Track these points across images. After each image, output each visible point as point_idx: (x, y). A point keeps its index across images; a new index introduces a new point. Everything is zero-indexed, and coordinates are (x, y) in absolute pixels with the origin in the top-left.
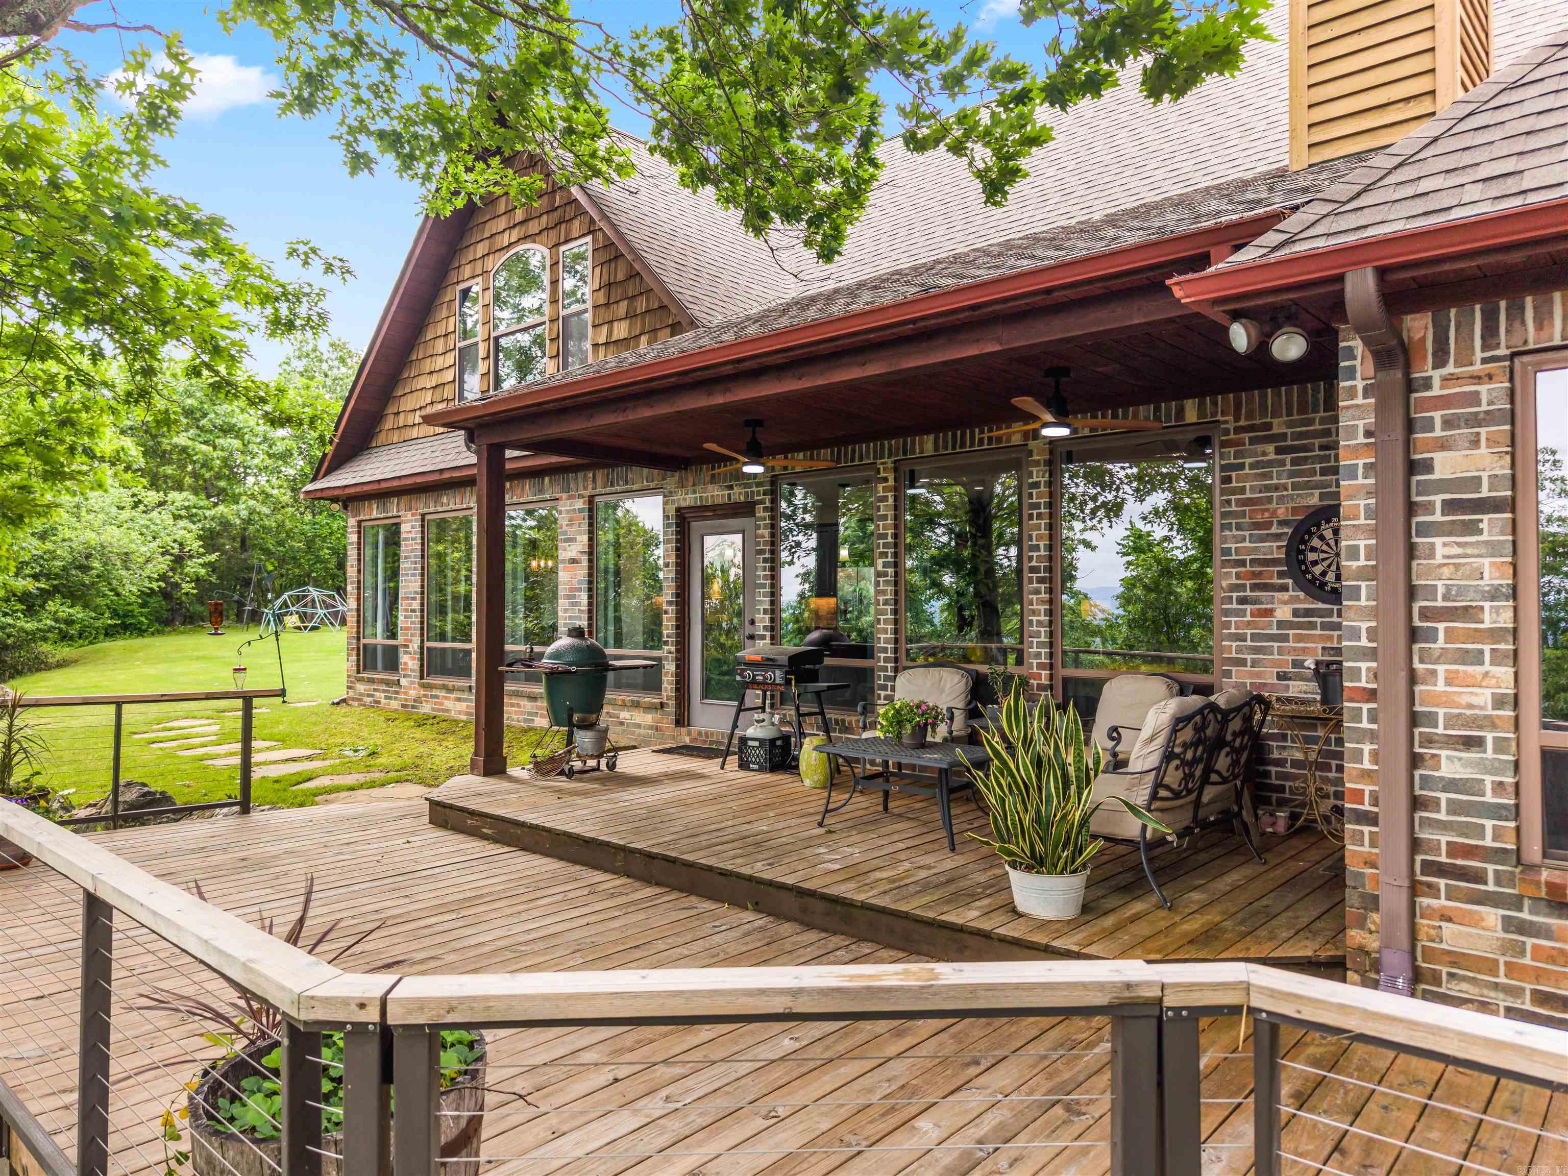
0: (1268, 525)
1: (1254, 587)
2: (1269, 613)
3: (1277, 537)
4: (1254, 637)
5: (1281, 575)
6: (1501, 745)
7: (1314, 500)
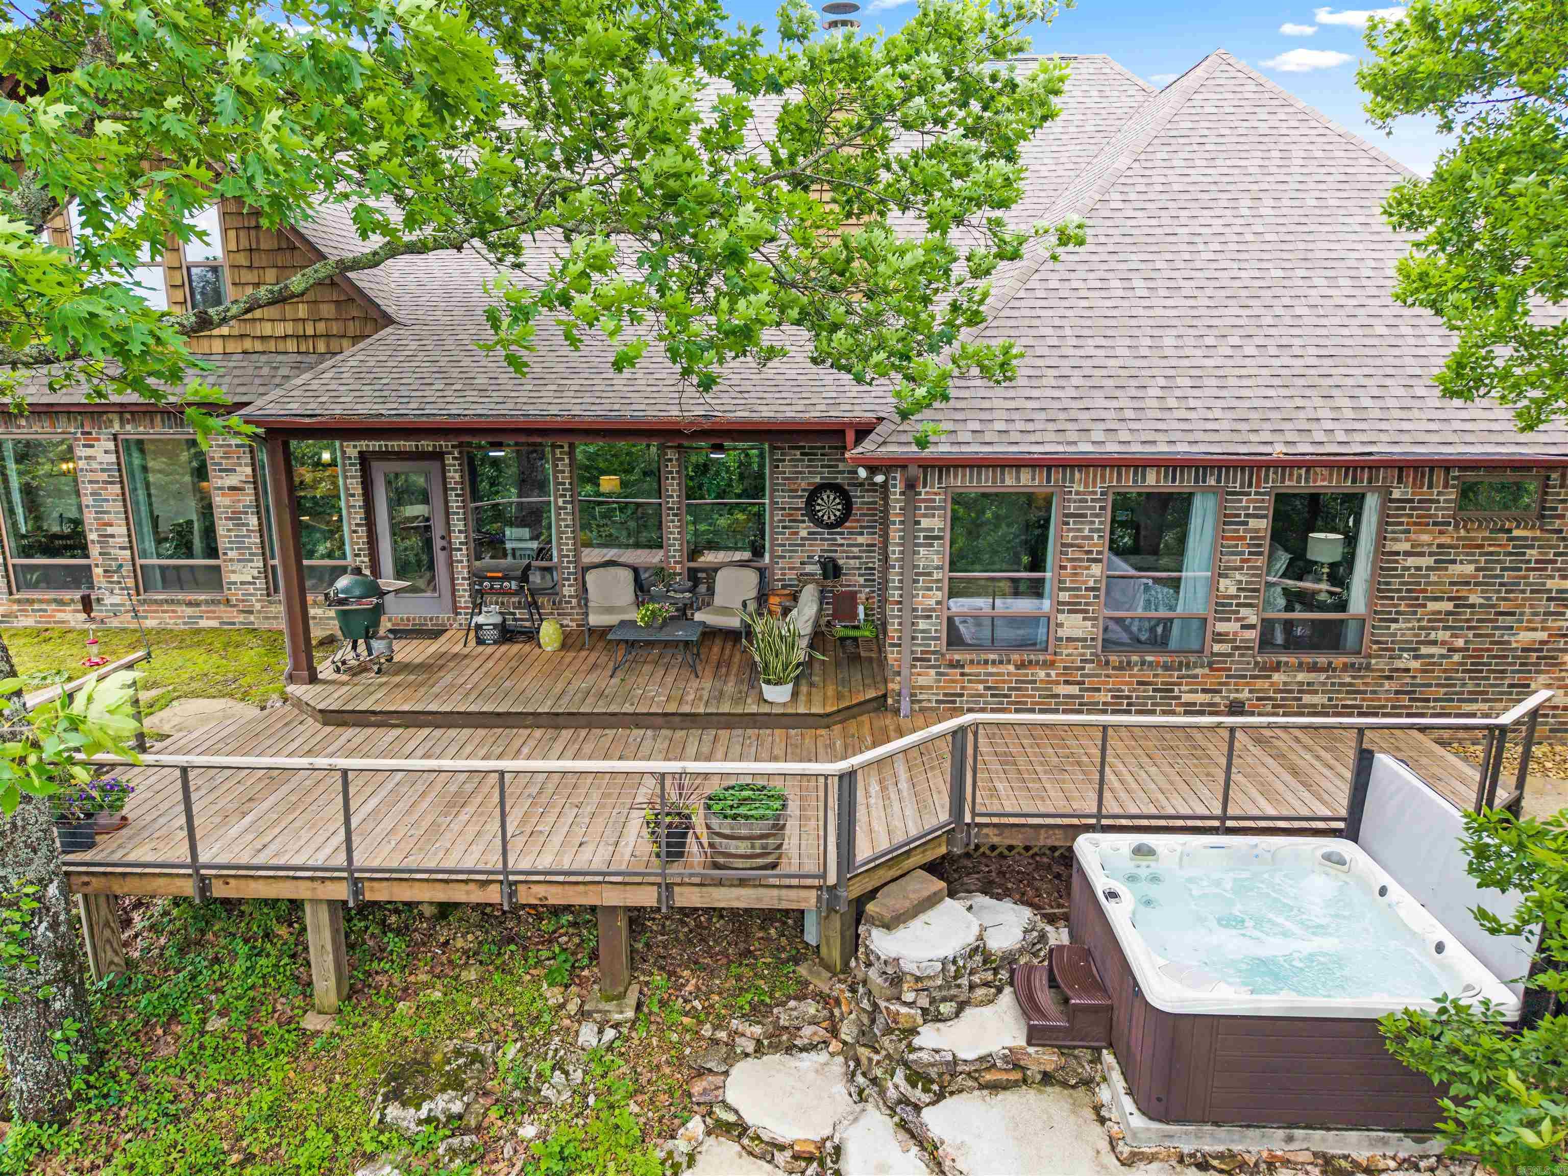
0: (797, 491)
1: (790, 521)
2: (797, 533)
3: (801, 497)
4: (790, 545)
5: (802, 515)
6: (937, 617)
7: (818, 480)
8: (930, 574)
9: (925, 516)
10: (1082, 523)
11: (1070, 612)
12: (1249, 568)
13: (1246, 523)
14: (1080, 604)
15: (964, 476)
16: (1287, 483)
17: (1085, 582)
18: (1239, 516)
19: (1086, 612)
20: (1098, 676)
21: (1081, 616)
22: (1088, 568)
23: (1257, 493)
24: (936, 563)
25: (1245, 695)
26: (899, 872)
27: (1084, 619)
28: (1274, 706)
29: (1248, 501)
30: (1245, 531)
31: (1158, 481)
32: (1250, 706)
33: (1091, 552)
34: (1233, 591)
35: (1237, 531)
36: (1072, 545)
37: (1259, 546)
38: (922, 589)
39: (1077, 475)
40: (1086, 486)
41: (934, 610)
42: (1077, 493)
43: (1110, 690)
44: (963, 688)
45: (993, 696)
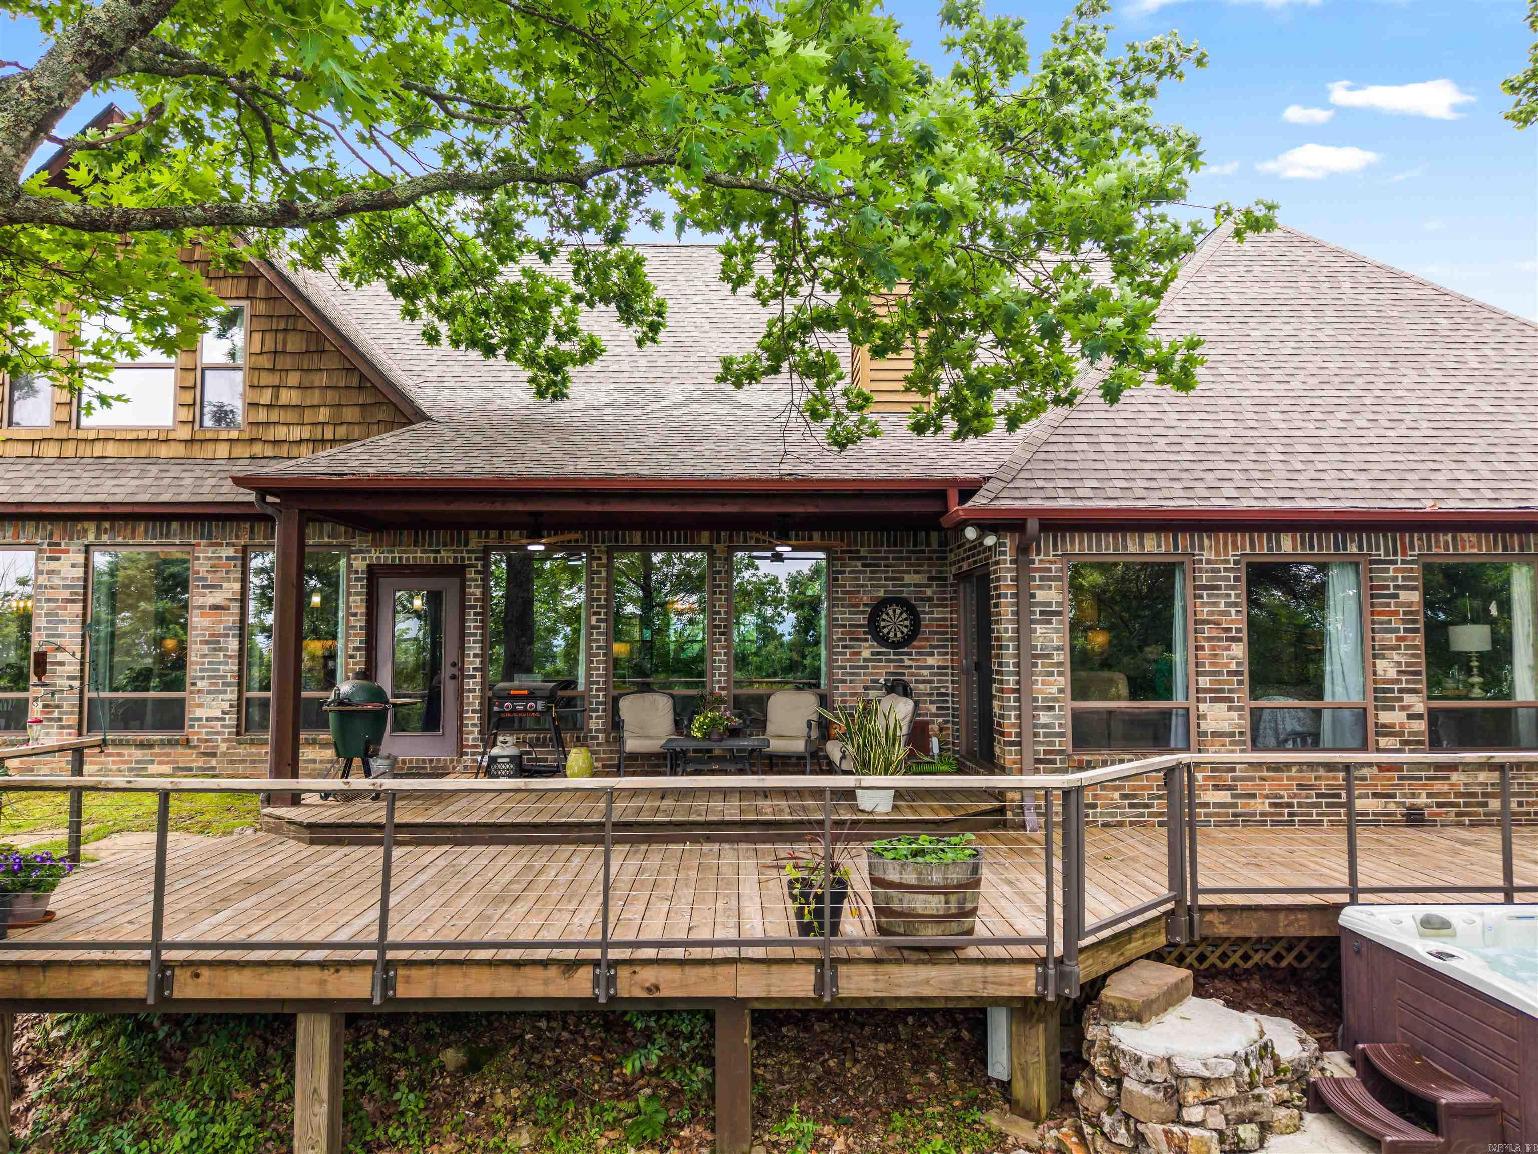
0: (857, 605)
1: (851, 639)
2: (859, 653)
3: (863, 612)
4: (851, 667)
5: (865, 633)
6: (1061, 708)
7: (881, 594)
8: (1049, 656)
9: (1040, 587)
10: (1217, 596)
11: (1213, 700)
12: (1407, 647)
13: (1396, 596)
14: (1222, 690)
15: (1081, 542)
16: (1434, 551)
17: (1227, 665)
18: (1388, 587)
19: (1231, 700)
20: (1252, 779)
21: (1224, 706)
22: (1228, 648)
23: (1403, 562)
24: (1056, 643)
25: (1422, 800)
26: (1122, 961)
27: (1230, 709)
28: (1458, 815)
29: (1395, 571)
30: (1397, 604)
31: (1295, 548)
32: (1430, 814)
33: (1228, 630)
34: (1392, 674)
35: (1388, 605)
36: (1208, 622)
37: (1415, 621)
38: (1041, 674)
39: (1206, 542)
40: (1217, 553)
41: (1056, 700)
42: (1208, 562)
43: (1267, 797)
44: (1095, 797)
45: (1132, 806)
